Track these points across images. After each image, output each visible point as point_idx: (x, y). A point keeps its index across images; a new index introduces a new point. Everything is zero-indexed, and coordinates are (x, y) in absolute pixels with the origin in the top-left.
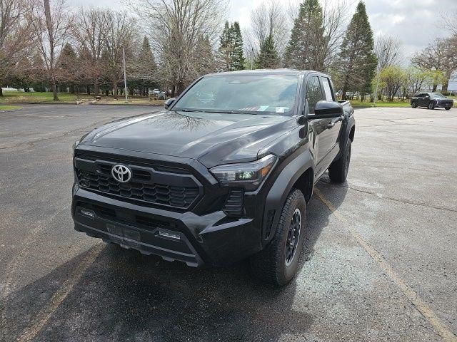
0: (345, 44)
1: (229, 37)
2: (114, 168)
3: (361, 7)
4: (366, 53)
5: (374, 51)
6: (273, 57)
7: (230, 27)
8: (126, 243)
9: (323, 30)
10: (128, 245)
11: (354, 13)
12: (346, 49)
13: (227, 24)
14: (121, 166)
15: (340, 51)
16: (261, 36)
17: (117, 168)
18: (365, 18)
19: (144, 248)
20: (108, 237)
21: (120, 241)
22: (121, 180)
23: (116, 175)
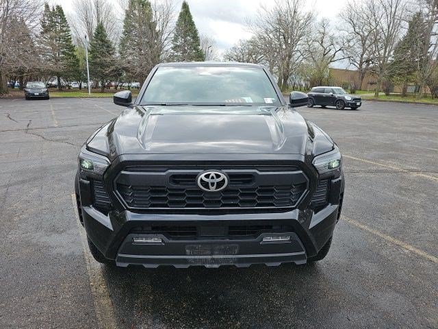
0: (176, 39)
1: (52, 21)
2: (202, 176)
3: (185, 6)
4: (195, 49)
5: (200, 47)
6: (108, 47)
7: (51, 10)
8: (216, 261)
9: (155, 24)
10: (218, 263)
11: (180, 11)
12: (178, 44)
13: (47, 6)
14: (213, 173)
15: (172, 45)
16: (88, 24)
17: (207, 176)
18: (190, 17)
19: (240, 260)
20: (185, 261)
21: (206, 261)
22: (213, 189)
23: (205, 184)
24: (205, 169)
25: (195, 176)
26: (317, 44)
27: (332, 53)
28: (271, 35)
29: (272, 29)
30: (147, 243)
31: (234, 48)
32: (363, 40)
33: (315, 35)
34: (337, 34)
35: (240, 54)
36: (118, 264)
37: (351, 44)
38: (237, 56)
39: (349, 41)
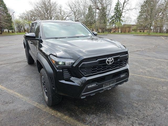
2: (107, 60)
5: (8, 12)
8: (110, 87)
14: (110, 58)
20: (103, 89)
21: (108, 88)
22: (110, 64)
23: (108, 62)
24: (108, 57)
25: (105, 60)
26: (59, 14)
27: (65, 17)
28: (40, 9)
29: (41, 7)
30: (92, 87)
31: (24, 13)
32: (75, 13)
33: (58, 10)
34: (65, 11)
35: (27, 16)
36: (82, 98)
37: (71, 14)
38: (25, 17)
39: (70, 13)
